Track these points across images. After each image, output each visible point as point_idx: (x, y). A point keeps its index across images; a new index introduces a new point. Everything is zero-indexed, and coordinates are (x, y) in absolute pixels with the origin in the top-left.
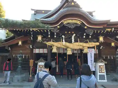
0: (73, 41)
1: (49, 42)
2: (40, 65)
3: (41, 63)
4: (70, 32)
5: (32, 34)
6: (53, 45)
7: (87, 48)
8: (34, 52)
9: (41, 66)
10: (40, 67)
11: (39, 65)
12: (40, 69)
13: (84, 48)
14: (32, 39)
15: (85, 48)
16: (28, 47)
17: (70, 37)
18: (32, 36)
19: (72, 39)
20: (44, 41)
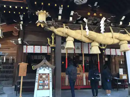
0: (102, 29)
1: (59, 29)
2: (43, 74)
3: (44, 70)
4: (95, 14)
5: (21, 19)
6: (66, 34)
7: (127, 42)
8: (25, 51)
9: (44, 76)
10: (41, 77)
11: (40, 74)
12: (42, 81)
13: (121, 43)
14: (21, 27)
15: (124, 42)
16: (14, 42)
17: (95, 22)
18: (22, 22)
19: (101, 26)
20: (49, 26)
